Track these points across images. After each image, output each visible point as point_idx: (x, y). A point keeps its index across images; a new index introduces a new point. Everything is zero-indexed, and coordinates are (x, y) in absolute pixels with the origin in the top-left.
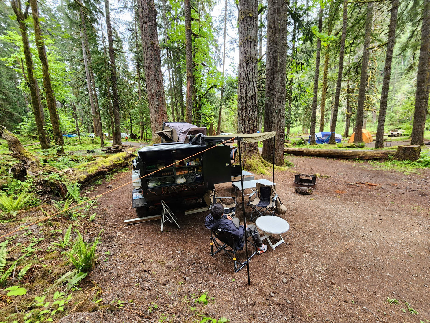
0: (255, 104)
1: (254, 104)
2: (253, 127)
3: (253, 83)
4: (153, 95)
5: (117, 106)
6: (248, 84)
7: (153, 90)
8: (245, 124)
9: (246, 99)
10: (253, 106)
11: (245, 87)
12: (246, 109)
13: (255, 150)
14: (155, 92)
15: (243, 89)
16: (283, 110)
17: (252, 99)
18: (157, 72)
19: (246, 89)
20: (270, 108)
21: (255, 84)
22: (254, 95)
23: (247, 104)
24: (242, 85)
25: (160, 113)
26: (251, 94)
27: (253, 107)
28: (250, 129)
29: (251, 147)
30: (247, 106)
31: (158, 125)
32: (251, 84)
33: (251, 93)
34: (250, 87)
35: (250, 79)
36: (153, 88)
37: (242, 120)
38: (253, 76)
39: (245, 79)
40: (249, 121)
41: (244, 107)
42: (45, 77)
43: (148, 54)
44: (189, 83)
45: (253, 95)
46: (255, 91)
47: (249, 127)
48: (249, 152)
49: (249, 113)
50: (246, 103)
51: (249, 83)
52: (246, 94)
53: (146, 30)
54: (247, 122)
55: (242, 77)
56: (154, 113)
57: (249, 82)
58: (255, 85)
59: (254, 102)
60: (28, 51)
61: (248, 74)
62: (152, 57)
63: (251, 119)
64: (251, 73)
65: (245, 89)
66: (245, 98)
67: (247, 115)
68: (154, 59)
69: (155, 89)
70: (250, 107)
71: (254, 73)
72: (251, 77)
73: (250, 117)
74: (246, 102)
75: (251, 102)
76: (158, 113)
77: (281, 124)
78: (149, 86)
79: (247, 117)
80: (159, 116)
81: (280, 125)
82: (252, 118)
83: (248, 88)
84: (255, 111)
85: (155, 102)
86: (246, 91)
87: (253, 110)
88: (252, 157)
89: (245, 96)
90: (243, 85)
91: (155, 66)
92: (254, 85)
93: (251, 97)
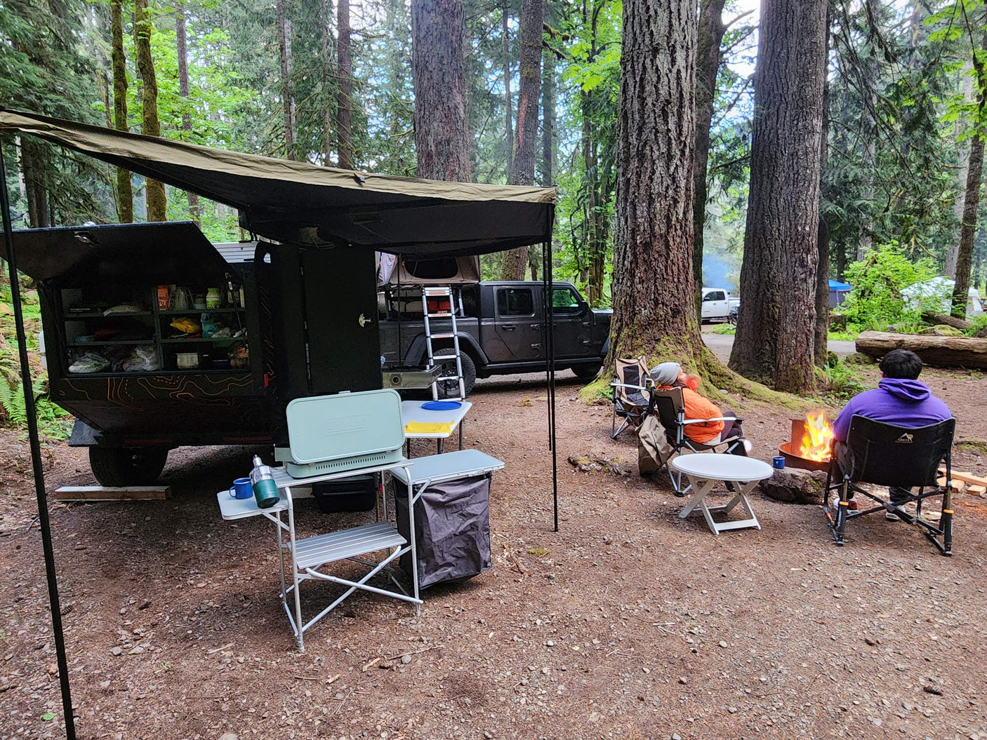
0: (680, 134)
1: (673, 135)
2: (669, 226)
3: (673, 51)
4: (429, 156)
6: (648, 61)
7: (430, 139)
8: (635, 216)
9: (642, 117)
10: (669, 143)
11: (639, 72)
12: (641, 156)
13: (674, 317)
15: (631, 82)
16: (806, 154)
17: (665, 115)
18: (446, 80)
19: (642, 79)
20: (766, 155)
21: (680, 55)
22: (674, 99)
23: (644, 137)
24: (629, 68)
26: (662, 98)
27: (669, 149)
28: (653, 234)
29: (656, 304)
30: (644, 146)
32: (662, 60)
33: (663, 92)
34: (657, 69)
35: (660, 39)
36: (432, 131)
37: (626, 200)
38: (671, 26)
39: (640, 40)
40: (651, 201)
41: (633, 152)
42: (148, 119)
43: (424, 28)
44: (525, 101)
45: (668, 102)
46: (679, 84)
47: (652, 228)
48: (650, 324)
49: (653, 173)
50: (639, 135)
51: (654, 56)
52: (643, 101)
54: (642, 209)
55: (631, 35)
57: (655, 51)
58: (681, 62)
59: (672, 126)
60: (120, 54)
61: (648, 21)
62: (435, 34)
63: (659, 194)
64: (663, 16)
65: (638, 79)
66: (637, 116)
67: (645, 179)
68: (440, 40)
69: (437, 134)
70: (655, 148)
71: (675, 15)
72: (664, 29)
73: (656, 188)
74: (640, 130)
75: (662, 127)
77: (796, 215)
78: (420, 127)
79: (642, 186)
81: (792, 217)
82: (662, 190)
83: (651, 76)
84: (676, 161)
86: (642, 87)
87: (670, 157)
88: (660, 347)
89: (636, 106)
90: (633, 67)
91: (441, 62)
92: (673, 61)
93: (663, 110)
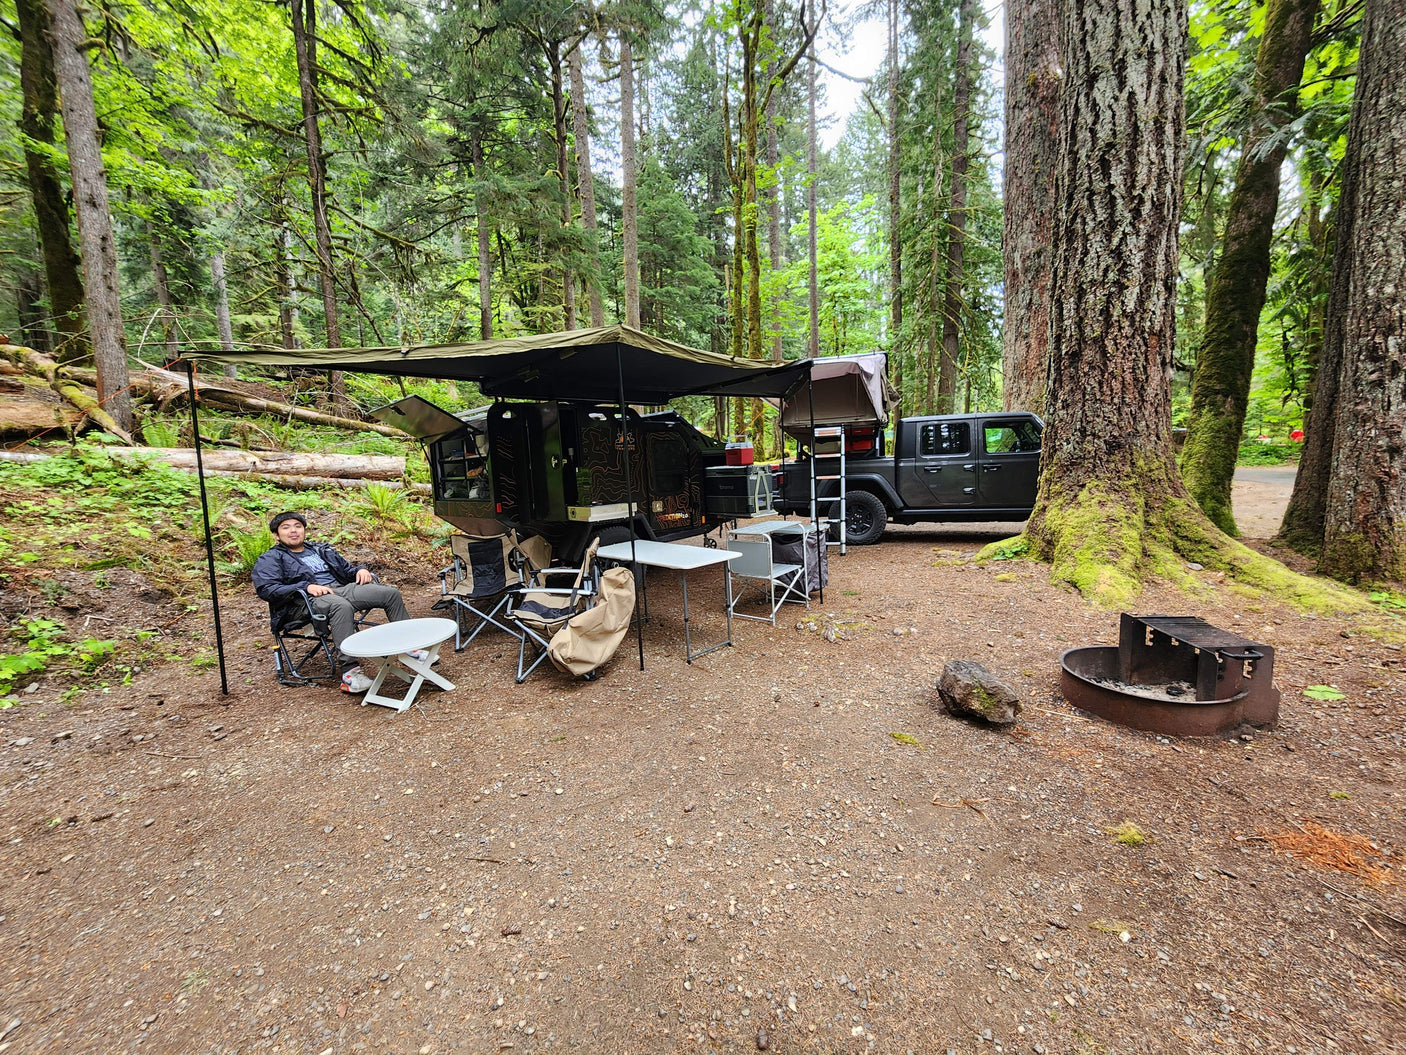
0: (1132, 186)
1: (1119, 191)
2: (1109, 324)
4: (1015, 275)
5: (952, 339)
13: (1109, 453)
14: (1024, 262)
17: (1105, 166)
19: (1074, 127)
21: (1135, 70)
22: (1121, 139)
25: (1034, 335)
26: (1101, 143)
28: (1082, 339)
29: (1084, 436)
30: (1073, 220)
31: (1023, 384)
32: (1103, 88)
34: (1095, 105)
35: (1100, 60)
36: (1019, 246)
40: (1081, 294)
45: (1111, 146)
46: (1132, 113)
47: (1081, 331)
48: (1073, 463)
49: (1086, 253)
51: (1091, 87)
53: (1014, 44)
56: (1013, 341)
58: (1135, 79)
59: (1117, 179)
63: (1093, 282)
67: (1074, 265)
68: (1033, 136)
70: (1089, 218)
71: (1126, 13)
72: (1106, 43)
73: (1090, 274)
75: (1100, 186)
76: (1026, 336)
79: (1071, 275)
80: (1029, 346)
82: (1097, 275)
83: (1085, 117)
84: (1124, 228)
85: (1021, 296)
87: (1113, 225)
88: (1083, 495)
92: (1122, 83)
